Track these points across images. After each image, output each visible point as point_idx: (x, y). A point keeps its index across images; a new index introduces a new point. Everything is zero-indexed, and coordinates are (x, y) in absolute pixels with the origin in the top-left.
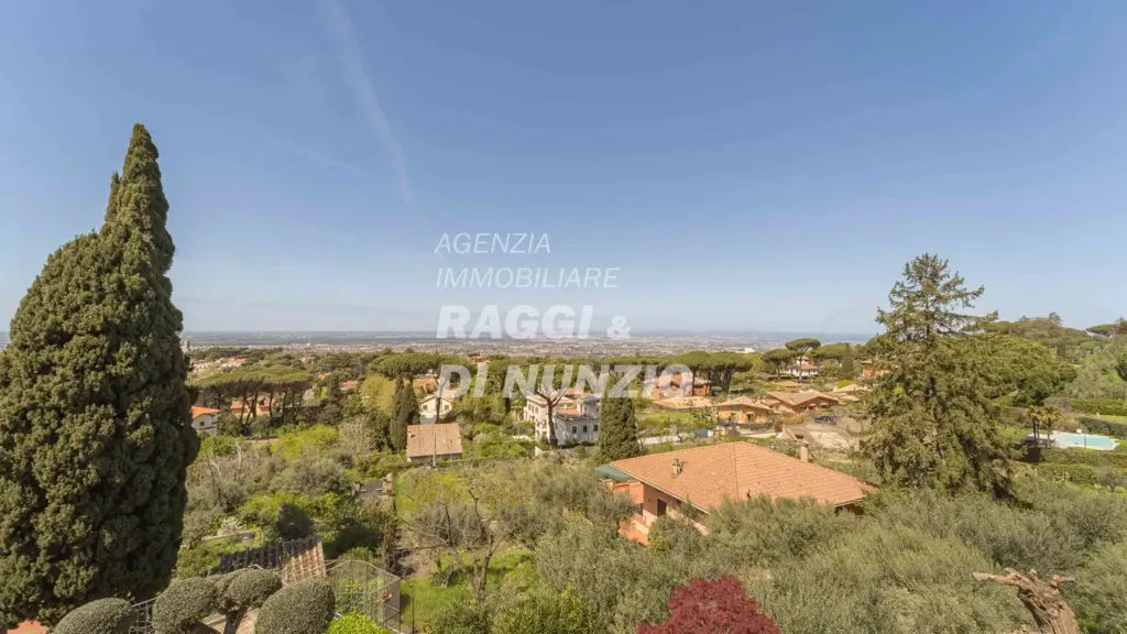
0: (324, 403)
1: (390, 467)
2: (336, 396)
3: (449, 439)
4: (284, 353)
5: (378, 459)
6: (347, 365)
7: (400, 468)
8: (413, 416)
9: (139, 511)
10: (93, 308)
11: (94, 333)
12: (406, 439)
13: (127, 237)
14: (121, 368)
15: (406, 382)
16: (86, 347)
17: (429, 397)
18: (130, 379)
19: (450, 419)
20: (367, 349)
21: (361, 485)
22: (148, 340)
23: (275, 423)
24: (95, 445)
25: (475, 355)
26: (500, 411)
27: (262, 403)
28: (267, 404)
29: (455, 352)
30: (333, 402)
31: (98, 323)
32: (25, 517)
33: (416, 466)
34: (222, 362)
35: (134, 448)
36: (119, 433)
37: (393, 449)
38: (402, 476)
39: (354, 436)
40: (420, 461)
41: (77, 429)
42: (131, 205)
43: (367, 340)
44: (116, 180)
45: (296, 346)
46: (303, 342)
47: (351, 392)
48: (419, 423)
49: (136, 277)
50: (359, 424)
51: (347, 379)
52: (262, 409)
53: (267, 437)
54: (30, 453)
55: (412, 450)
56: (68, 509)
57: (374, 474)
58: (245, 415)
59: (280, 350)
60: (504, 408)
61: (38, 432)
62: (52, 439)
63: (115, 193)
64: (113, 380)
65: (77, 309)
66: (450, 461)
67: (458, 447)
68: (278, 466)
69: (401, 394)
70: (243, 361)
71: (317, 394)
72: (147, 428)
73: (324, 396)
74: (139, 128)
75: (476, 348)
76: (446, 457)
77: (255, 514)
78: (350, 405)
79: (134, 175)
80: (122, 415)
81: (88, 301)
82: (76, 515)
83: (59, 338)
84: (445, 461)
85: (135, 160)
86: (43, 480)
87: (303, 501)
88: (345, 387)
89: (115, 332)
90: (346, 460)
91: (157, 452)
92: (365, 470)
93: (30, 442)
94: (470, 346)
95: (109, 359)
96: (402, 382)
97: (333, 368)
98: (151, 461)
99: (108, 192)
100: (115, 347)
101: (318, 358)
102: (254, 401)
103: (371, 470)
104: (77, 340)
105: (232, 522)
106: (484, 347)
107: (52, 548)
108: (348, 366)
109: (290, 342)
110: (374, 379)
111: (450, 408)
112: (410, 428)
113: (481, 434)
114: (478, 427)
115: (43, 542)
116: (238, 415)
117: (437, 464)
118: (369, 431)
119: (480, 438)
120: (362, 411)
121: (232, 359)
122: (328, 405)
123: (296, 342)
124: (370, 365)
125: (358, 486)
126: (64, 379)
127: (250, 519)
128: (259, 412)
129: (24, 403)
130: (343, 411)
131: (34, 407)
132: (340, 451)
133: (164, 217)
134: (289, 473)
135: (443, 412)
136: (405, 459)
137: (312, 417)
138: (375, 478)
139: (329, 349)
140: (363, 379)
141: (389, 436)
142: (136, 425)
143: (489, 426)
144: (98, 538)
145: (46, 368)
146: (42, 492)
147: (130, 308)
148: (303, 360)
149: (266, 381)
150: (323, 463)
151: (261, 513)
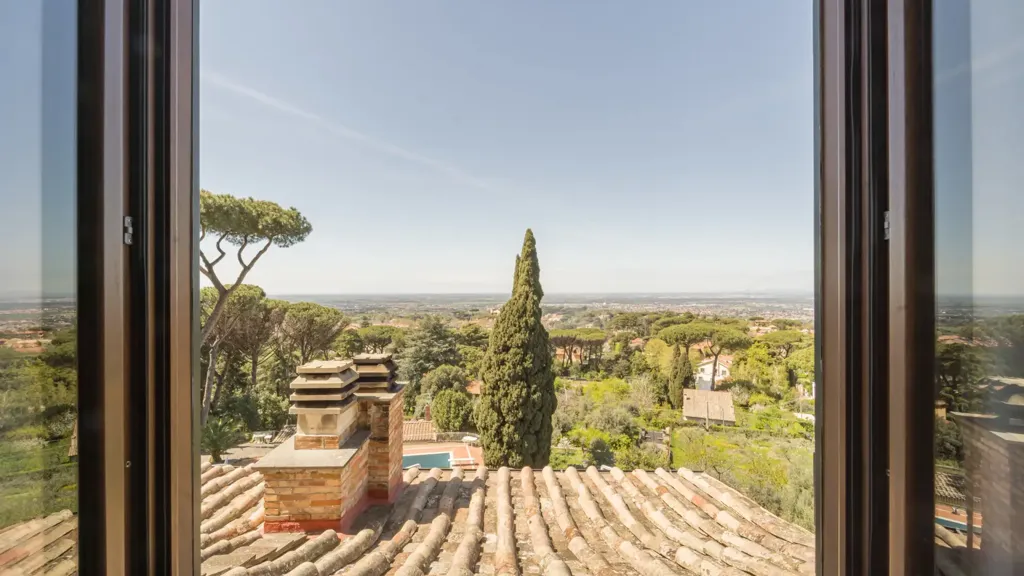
0: (618, 358)
1: (669, 422)
2: (626, 353)
3: (723, 406)
4: (589, 311)
5: (659, 413)
6: (636, 323)
7: (678, 424)
8: (688, 381)
9: (537, 433)
10: (518, 335)
11: (518, 347)
12: (682, 400)
13: (527, 297)
14: (528, 364)
15: (683, 350)
16: (516, 354)
17: (705, 361)
18: (531, 369)
19: (724, 387)
20: (651, 308)
21: (646, 433)
22: (538, 350)
23: (584, 369)
24: (521, 400)
25: (759, 319)
26: (781, 384)
27: (575, 352)
28: (579, 353)
29: (737, 313)
30: (624, 358)
31: (520, 343)
32: (499, 427)
33: (692, 425)
34: (549, 317)
35: (534, 402)
36: (528, 395)
37: (673, 407)
38: (679, 431)
39: (640, 389)
40: (695, 422)
41: (514, 391)
42: (525, 273)
43: (651, 300)
44: (518, 258)
45: (597, 305)
46: (601, 301)
47: (638, 349)
48: (694, 388)
49: (532, 319)
50: (644, 381)
51: (634, 337)
52: (576, 356)
53: (579, 379)
54: (500, 400)
55: (689, 410)
56: (512, 427)
57: (656, 425)
58: (565, 360)
59: (585, 308)
60: (787, 383)
61: (502, 391)
62: (506, 395)
63: (518, 265)
64: (525, 369)
65: (511, 336)
66: (723, 426)
67: (730, 414)
68: (589, 407)
69: (677, 361)
70: (561, 317)
71: (613, 348)
72: (538, 394)
73: (617, 352)
74: (529, 231)
75: (760, 310)
76: (719, 422)
77: (578, 439)
78: (637, 362)
79: (527, 256)
80: (529, 387)
81: (516, 332)
82: (515, 430)
83: (506, 349)
84: (717, 426)
85: (527, 249)
86: (504, 412)
87: (606, 437)
88: (633, 345)
89: (525, 347)
90: (633, 410)
91: (542, 407)
92: (650, 420)
93: (500, 395)
94: (754, 307)
95: (523, 360)
96: (678, 349)
97: (624, 327)
98: (540, 410)
99: (514, 264)
100: (525, 354)
101: (612, 316)
102: (571, 351)
103: (653, 421)
104: (512, 351)
105: (564, 440)
106: (772, 309)
107: (508, 443)
108: (635, 325)
109: (591, 302)
110: (656, 342)
111: (728, 373)
112: (686, 391)
113: (757, 405)
114: (754, 398)
115: (505, 439)
116: (561, 360)
117: (710, 427)
118: (651, 387)
119: (755, 409)
120: (647, 368)
121: (554, 315)
122: (620, 360)
123: (596, 301)
124: (653, 325)
125: (643, 432)
126: (509, 368)
127: (576, 443)
128: (574, 359)
129: (497, 378)
130: (632, 366)
131: (500, 380)
132: (630, 402)
133: (538, 276)
134: (596, 413)
135: (719, 378)
136: (682, 416)
137: (609, 368)
138: (657, 429)
139: (619, 307)
140: (647, 340)
141: (669, 395)
142: (535, 392)
143: (768, 399)
144: (523, 443)
145: (503, 362)
146: (504, 418)
147: (530, 334)
148: (601, 317)
149: (578, 338)
150: (619, 412)
151: (582, 440)
